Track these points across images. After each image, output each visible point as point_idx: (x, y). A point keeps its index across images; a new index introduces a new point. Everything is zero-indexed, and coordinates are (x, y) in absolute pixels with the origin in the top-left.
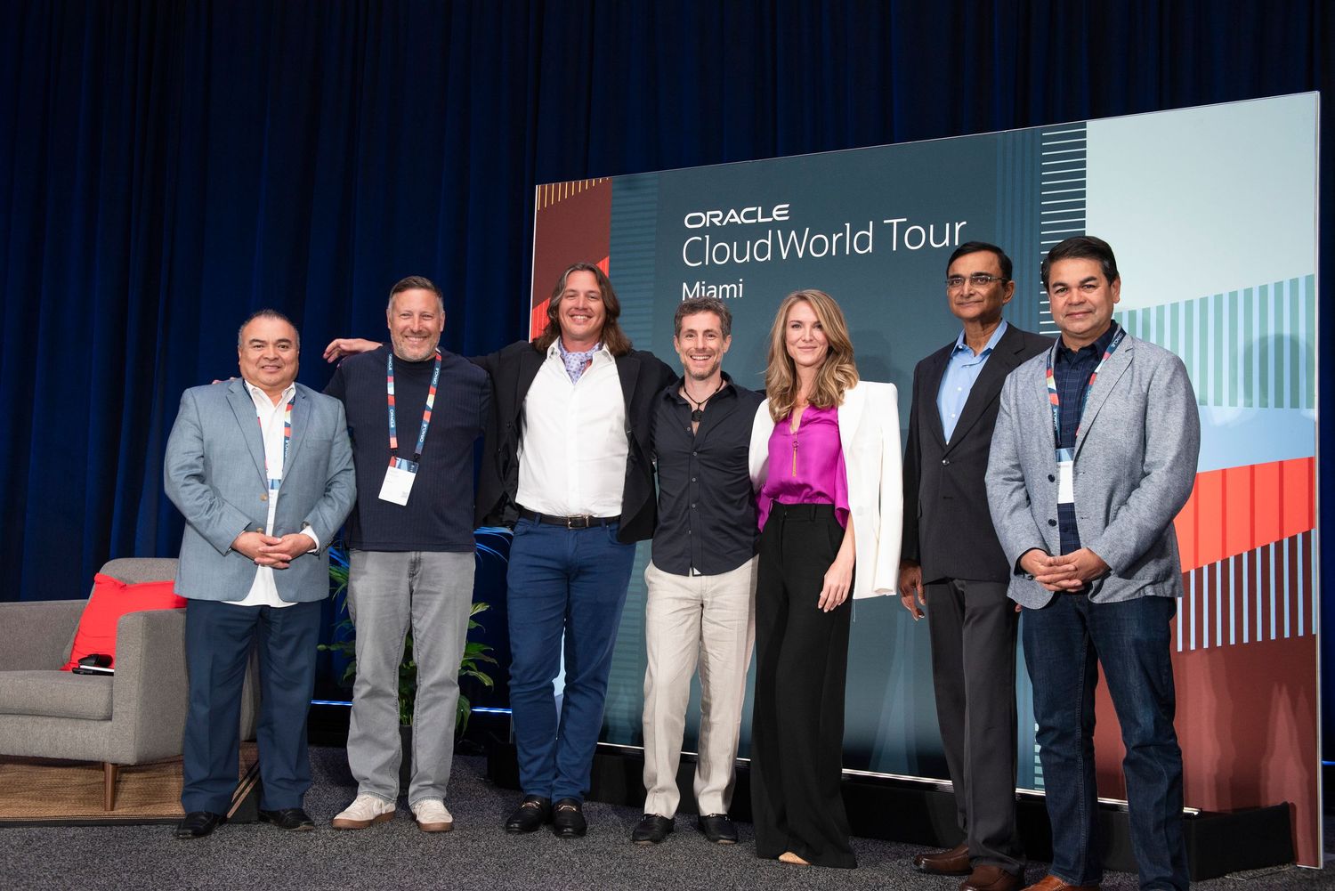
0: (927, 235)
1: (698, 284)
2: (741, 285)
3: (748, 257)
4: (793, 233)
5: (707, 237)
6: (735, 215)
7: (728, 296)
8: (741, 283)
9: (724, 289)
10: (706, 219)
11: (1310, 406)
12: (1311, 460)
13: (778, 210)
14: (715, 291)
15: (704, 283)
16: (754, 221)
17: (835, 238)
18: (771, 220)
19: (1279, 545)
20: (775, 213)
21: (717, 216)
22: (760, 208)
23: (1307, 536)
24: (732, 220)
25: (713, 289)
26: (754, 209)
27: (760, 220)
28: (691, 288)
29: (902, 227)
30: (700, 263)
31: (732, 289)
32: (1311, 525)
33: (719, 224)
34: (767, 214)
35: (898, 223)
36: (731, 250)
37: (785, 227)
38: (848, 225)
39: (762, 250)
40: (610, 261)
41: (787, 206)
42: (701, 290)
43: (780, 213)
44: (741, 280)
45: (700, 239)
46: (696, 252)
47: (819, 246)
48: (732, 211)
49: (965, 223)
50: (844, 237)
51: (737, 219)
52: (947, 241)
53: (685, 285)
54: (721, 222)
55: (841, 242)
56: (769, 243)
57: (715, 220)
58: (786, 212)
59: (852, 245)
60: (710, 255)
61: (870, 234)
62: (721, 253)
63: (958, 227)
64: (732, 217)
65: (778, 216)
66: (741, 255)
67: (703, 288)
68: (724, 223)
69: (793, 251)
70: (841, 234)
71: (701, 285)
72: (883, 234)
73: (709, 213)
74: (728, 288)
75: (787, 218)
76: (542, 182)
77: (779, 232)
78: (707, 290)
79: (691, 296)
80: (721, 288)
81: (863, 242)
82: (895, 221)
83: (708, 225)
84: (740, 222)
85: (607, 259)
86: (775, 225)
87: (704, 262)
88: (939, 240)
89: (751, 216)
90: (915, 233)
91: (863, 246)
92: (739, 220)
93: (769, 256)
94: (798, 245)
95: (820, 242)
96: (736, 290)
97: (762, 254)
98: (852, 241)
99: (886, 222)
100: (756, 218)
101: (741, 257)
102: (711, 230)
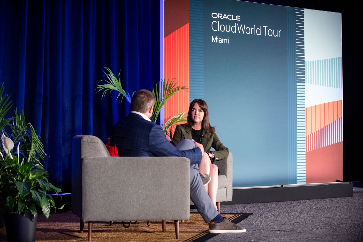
0: (273, 32)
1: (216, 37)
2: (228, 40)
3: (230, 31)
4: (241, 25)
5: (218, 22)
7: (225, 43)
8: (228, 39)
9: (224, 40)
10: (218, 16)
11: (341, 88)
12: (342, 100)
13: (237, 17)
14: (221, 40)
15: (218, 37)
16: (231, 19)
17: (252, 29)
18: (235, 20)
19: (337, 120)
20: (236, 18)
21: (221, 15)
22: (232, 15)
23: (341, 118)
24: (225, 18)
25: (220, 40)
26: (231, 15)
27: (233, 19)
28: (214, 38)
29: (267, 29)
30: (217, 30)
31: (226, 40)
32: (342, 116)
33: (221, 18)
34: (234, 18)
36: (225, 28)
37: (240, 23)
38: (255, 26)
39: (233, 28)
40: (190, 24)
41: (239, 16)
42: (217, 39)
43: (238, 18)
44: (228, 38)
45: (216, 22)
46: (215, 26)
47: (248, 31)
48: (225, 15)
49: (281, 31)
51: (226, 18)
52: (277, 35)
53: (212, 37)
54: (222, 17)
55: (253, 30)
56: (235, 27)
57: (221, 17)
58: (239, 18)
59: (256, 32)
60: (219, 28)
61: (260, 30)
62: (222, 28)
63: (279, 31)
64: (225, 17)
65: (237, 19)
67: (218, 39)
68: (223, 18)
69: (241, 31)
70: (253, 28)
71: (217, 38)
72: (263, 29)
73: (219, 14)
74: (225, 40)
75: (239, 20)
77: (238, 24)
78: (219, 40)
79: (214, 41)
80: (223, 39)
81: (258, 31)
82: (266, 27)
83: (218, 18)
84: (227, 19)
85: (188, 24)
86: (236, 22)
87: (218, 30)
88: (275, 35)
89: (230, 17)
90: (270, 32)
91: (259, 33)
92: (227, 18)
93: (235, 31)
94: (243, 29)
95: (248, 30)
96: (227, 41)
97: (234, 30)
98: (256, 31)
99: (263, 27)
100: (232, 18)
101: (228, 30)
102: (219, 20)
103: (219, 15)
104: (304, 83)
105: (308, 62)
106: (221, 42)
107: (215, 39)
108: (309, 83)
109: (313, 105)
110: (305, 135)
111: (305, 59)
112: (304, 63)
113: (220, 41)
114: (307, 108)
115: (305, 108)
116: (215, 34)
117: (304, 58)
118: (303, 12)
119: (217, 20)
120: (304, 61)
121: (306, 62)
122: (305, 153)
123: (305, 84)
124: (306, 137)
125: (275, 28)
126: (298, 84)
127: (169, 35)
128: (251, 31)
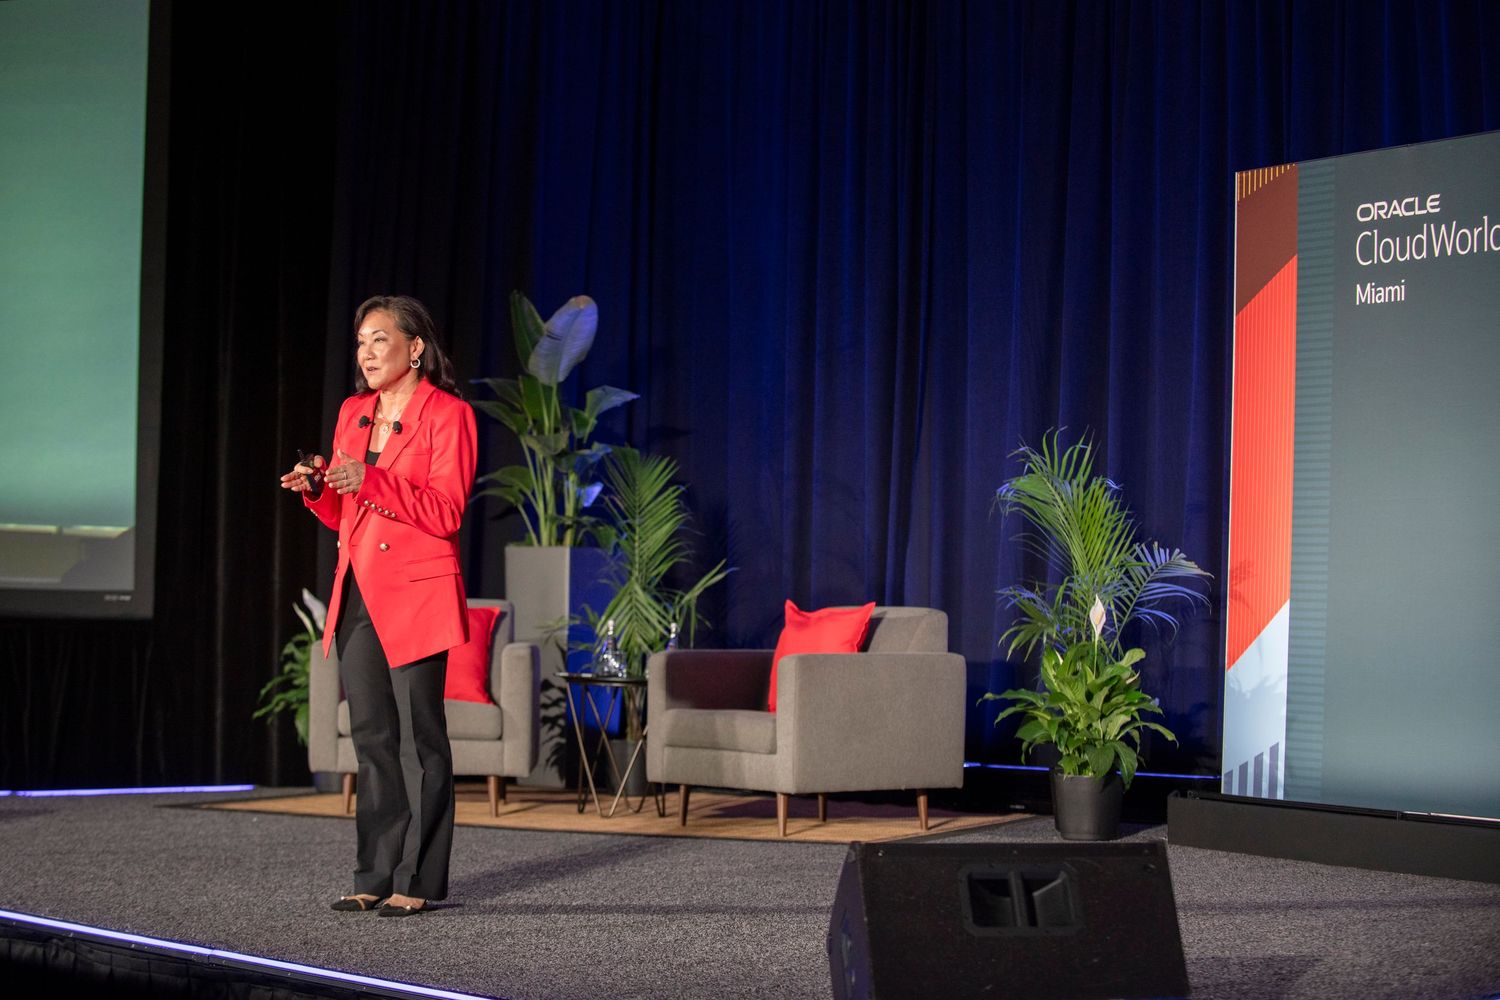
1: (1368, 287)
2: (1403, 287)
3: (1408, 256)
4: (1443, 227)
5: (1376, 231)
6: (1398, 207)
7: (1392, 300)
8: (1403, 285)
9: (1390, 290)
10: (1374, 213)
13: (1432, 200)
14: (1382, 294)
15: (1373, 285)
16: (1412, 213)
17: (1476, 232)
18: (1425, 212)
20: (1429, 204)
21: (1383, 207)
22: (1416, 200)
24: (1395, 213)
25: (1380, 291)
26: (1412, 199)
27: (1418, 212)
28: (1363, 291)
30: (1370, 262)
31: (1396, 292)
33: (1384, 217)
34: (1422, 206)
36: (1395, 245)
37: (1438, 220)
38: (1485, 218)
39: (1419, 246)
41: (1437, 196)
42: (1371, 293)
43: (1432, 205)
44: (1403, 281)
45: (1369, 234)
46: (1367, 249)
47: (1464, 242)
48: (1395, 203)
50: (1483, 229)
51: (1398, 212)
53: (1359, 287)
54: (1386, 214)
55: (1481, 234)
56: (1424, 238)
57: (1382, 212)
58: (1437, 203)
59: (1489, 242)
60: (1378, 252)
62: (1387, 251)
64: (1395, 209)
65: (1432, 207)
67: (1373, 290)
68: (1389, 217)
69: (1443, 247)
70: (1480, 229)
71: (1372, 287)
73: (1377, 204)
74: (1393, 289)
75: (1438, 210)
76: (1241, 170)
77: (1432, 226)
78: (1376, 293)
79: (1363, 301)
80: (1387, 290)
81: (1498, 233)
83: (1376, 218)
84: (1401, 215)
85: (1296, 257)
86: (1429, 218)
87: (1373, 261)
89: (1410, 207)
91: (1497, 242)
92: (1401, 212)
93: (1424, 254)
94: (1447, 241)
95: (1464, 237)
96: (1399, 292)
97: (1419, 252)
98: (1488, 235)
100: (1414, 210)
101: (1403, 254)
102: (1378, 223)
103: (1377, 210)
106: (1382, 300)
107: (1366, 294)
113: (1380, 298)
116: (1366, 277)
119: (1371, 225)
127: (1246, 304)
128: (1473, 244)
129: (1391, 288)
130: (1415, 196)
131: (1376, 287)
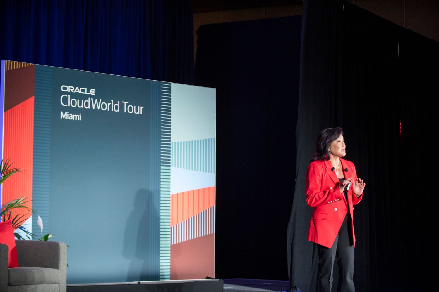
0: (134, 109)
2: (80, 116)
3: (82, 106)
4: (96, 100)
5: (69, 96)
6: (78, 89)
7: (76, 119)
9: (75, 116)
11: (214, 173)
12: (214, 187)
13: (92, 91)
15: (68, 113)
16: (84, 93)
17: (109, 104)
18: (89, 94)
19: (208, 209)
20: (91, 91)
21: (72, 88)
22: (86, 89)
23: (213, 207)
24: (77, 91)
25: (71, 116)
27: (86, 93)
28: (64, 114)
29: (127, 105)
30: (67, 105)
31: (77, 117)
32: (214, 204)
33: (73, 92)
34: (88, 91)
35: (126, 103)
36: (77, 102)
37: (94, 97)
38: (112, 101)
39: (87, 103)
40: (35, 98)
41: (94, 90)
43: (92, 92)
44: (80, 114)
45: (66, 96)
46: (65, 100)
47: (104, 106)
48: (77, 88)
49: (143, 107)
50: (111, 104)
52: (138, 112)
53: (62, 112)
54: (74, 91)
55: (110, 106)
56: (89, 102)
57: (72, 90)
58: (94, 92)
59: (113, 109)
60: (70, 103)
61: (118, 105)
62: (74, 103)
63: (142, 108)
64: (77, 90)
65: (92, 93)
66: (80, 105)
68: (75, 92)
69: (96, 107)
70: (110, 104)
71: (67, 114)
72: (122, 105)
73: (70, 87)
75: (94, 94)
77: (92, 99)
78: (69, 116)
79: (64, 117)
81: (117, 107)
82: (125, 103)
83: (69, 91)
84: (80, 93)
85: (33, 97)
86: (91, 96)
88: (137, 111)
89: (83, 91)
90: (130, 108)
91: (117, 109)
92: (80, 91)
93: (89, 107)
94: (98, 105)
96: (79, 118)
97: (87, 106)
98: (113, 107)
99: (123, 102)
100: (84, 92)
102: (70, 93)
103: (69, 88)
104: (169, 166)
105: (175, 143)
108: (175, 166)
109: (180, 191)
110: (169, 225)
111: (172, 140)
112: (170, 144)
113: (71, 118)
114: (172, 195)
115: (170, 194)
116: (65, 110)
117: (170, 138)
118: (170, 87)
119: (67, 93)
120: (170, 141)
121: (172, 143)
122: (169, 246)
123: (171, 168)
124: (171, 228)
125: (137, 104)
126: (162, 167)
127: (9, 109)
128: (107, 107)
129: (75, 115)
130: (85, 88)
131: (69, 114)
